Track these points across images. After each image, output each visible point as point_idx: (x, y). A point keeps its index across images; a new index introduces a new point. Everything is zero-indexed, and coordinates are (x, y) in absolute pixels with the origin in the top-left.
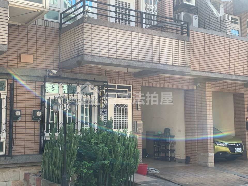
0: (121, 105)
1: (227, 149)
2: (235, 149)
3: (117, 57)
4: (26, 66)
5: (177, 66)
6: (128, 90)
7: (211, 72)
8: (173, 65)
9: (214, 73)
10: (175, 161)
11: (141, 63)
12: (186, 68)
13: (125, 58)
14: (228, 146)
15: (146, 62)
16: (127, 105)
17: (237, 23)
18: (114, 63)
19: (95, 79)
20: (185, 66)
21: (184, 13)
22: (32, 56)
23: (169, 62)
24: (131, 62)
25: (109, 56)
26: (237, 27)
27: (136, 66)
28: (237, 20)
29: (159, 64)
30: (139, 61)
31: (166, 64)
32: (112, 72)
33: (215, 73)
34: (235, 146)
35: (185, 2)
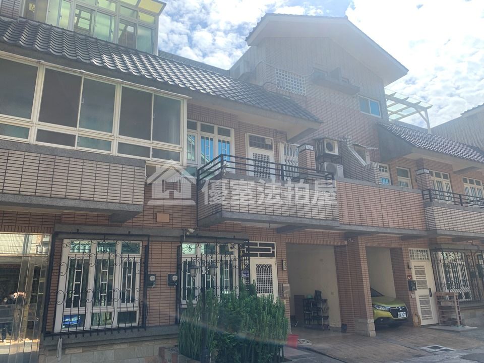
0: (264, 265)
1: (389, 314)
2: (398, 313)
3: (258, 213)
4: (162, 225)
6: (271, 248)
7: (363, 226)
8: (319, 219)
9: (365, 226)
10: (329, 330)
12: (334, 222)
13: (267, 213)
14: (389, 310)
15: (290, 216)
16: (271, 265)
17: (386, 171)
18: (255, 219)
19: (234, 236)
20: (333, 220)
21: (327, 163)
22: (169, 215)
23: (315, 216)
24: (273, 217)
25: (250, 212)
26: (387, 175)
27: (279, 221)
28: (386, 168)
29: (304, 218)
30: (282, 216)
31: (312, 218)
32: (253, 228)
33: (367, 226)
34: (399, 311)
35: (327, 152)
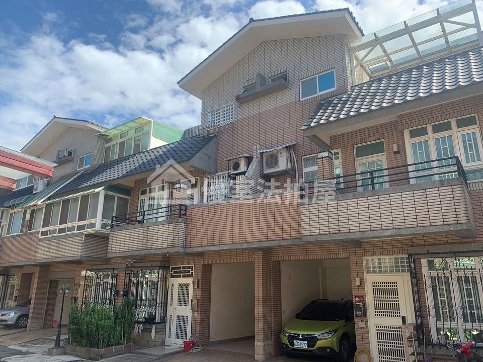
5: (166, 248)
11: (138, 252)
12: (173, 248)
